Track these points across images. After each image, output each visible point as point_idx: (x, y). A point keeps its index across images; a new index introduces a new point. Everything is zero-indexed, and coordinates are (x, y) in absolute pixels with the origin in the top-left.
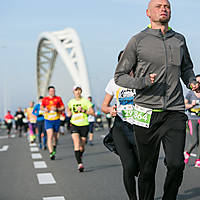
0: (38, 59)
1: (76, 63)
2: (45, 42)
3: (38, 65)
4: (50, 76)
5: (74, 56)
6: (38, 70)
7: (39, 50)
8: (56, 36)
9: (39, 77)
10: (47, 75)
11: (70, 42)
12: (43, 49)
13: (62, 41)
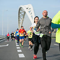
1: (32, 16)
3: (19, 16)
4: (23, 21)
5: (31, 14)
6: (19, 19)
8: (25, 7)
9: (19, 21)
11: (30, 9)
12: (21, 11)
13: (27, 8)
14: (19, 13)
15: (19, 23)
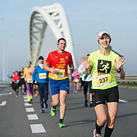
0: (31, 29)
1: (62, 33)
2: (37, 15)
3: (31, 34)
4: (41, 44)
5: (61, 27)
6: (31, 39)
7: (31, 22)
8: (45, 10)
9: (31, 44)
10: (38, 43)
11: (58, 15)
12: (35, 21)
13: (51, 14)
14: (31, 26)
15: (31, 50)
